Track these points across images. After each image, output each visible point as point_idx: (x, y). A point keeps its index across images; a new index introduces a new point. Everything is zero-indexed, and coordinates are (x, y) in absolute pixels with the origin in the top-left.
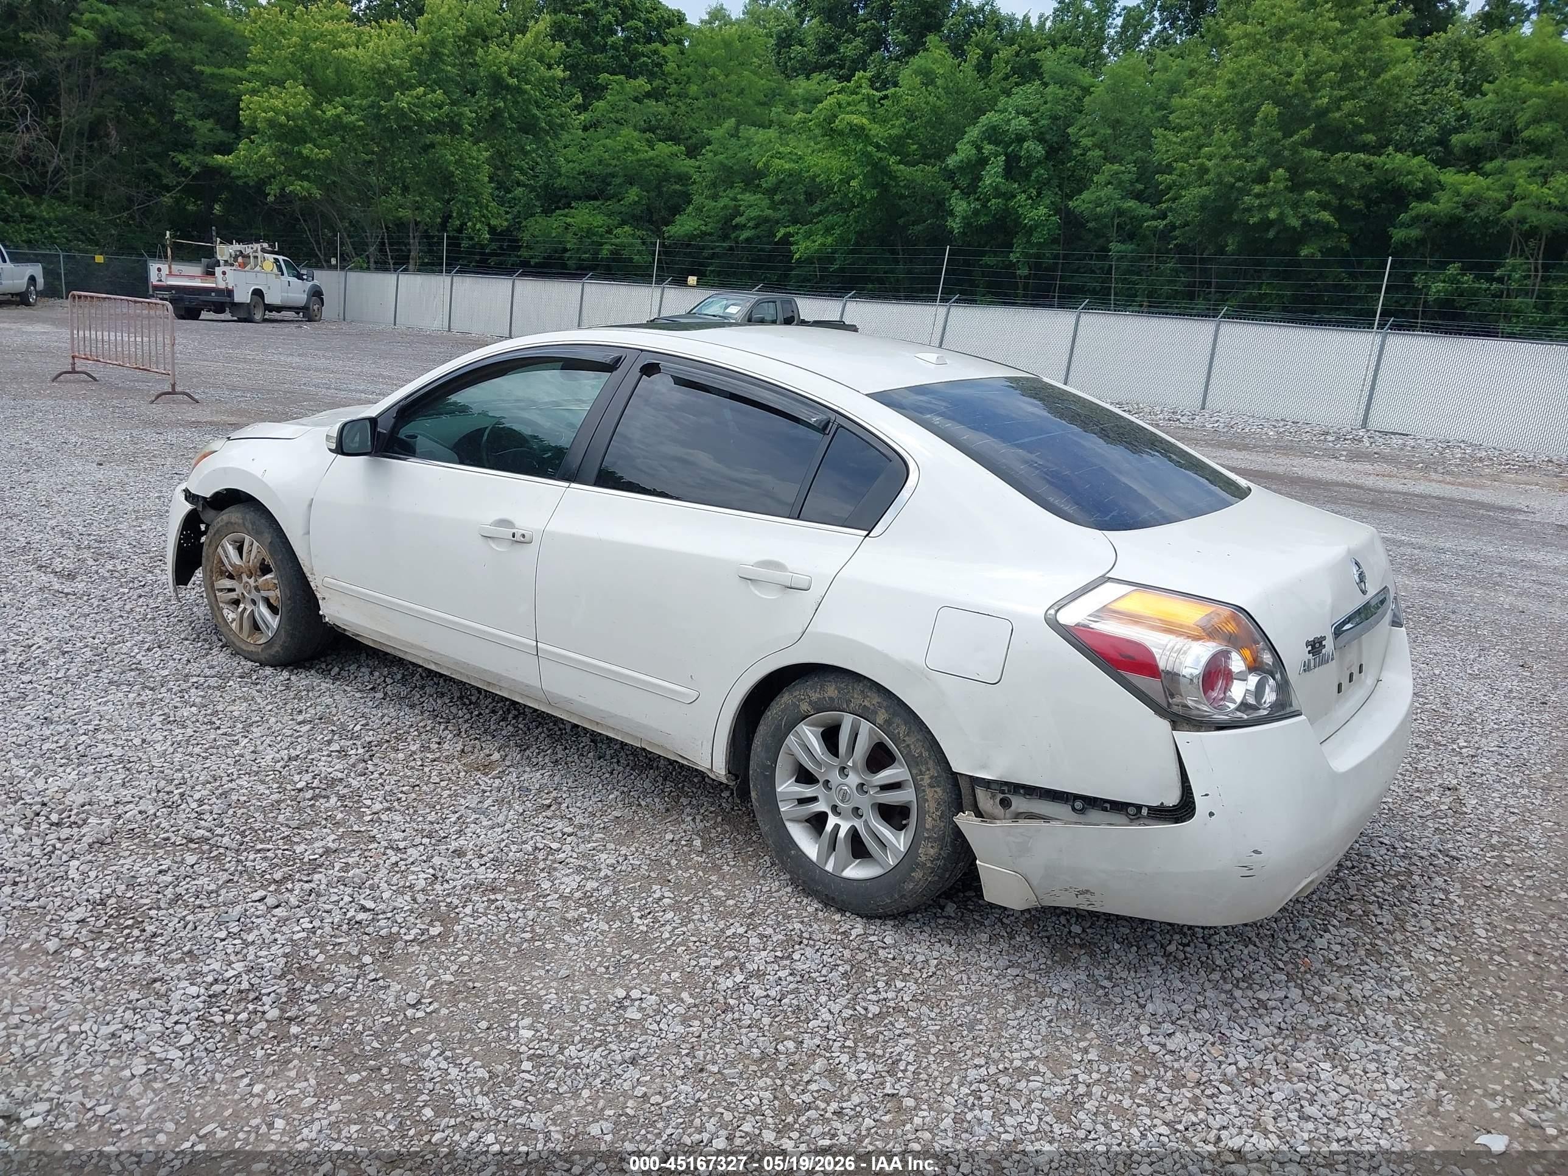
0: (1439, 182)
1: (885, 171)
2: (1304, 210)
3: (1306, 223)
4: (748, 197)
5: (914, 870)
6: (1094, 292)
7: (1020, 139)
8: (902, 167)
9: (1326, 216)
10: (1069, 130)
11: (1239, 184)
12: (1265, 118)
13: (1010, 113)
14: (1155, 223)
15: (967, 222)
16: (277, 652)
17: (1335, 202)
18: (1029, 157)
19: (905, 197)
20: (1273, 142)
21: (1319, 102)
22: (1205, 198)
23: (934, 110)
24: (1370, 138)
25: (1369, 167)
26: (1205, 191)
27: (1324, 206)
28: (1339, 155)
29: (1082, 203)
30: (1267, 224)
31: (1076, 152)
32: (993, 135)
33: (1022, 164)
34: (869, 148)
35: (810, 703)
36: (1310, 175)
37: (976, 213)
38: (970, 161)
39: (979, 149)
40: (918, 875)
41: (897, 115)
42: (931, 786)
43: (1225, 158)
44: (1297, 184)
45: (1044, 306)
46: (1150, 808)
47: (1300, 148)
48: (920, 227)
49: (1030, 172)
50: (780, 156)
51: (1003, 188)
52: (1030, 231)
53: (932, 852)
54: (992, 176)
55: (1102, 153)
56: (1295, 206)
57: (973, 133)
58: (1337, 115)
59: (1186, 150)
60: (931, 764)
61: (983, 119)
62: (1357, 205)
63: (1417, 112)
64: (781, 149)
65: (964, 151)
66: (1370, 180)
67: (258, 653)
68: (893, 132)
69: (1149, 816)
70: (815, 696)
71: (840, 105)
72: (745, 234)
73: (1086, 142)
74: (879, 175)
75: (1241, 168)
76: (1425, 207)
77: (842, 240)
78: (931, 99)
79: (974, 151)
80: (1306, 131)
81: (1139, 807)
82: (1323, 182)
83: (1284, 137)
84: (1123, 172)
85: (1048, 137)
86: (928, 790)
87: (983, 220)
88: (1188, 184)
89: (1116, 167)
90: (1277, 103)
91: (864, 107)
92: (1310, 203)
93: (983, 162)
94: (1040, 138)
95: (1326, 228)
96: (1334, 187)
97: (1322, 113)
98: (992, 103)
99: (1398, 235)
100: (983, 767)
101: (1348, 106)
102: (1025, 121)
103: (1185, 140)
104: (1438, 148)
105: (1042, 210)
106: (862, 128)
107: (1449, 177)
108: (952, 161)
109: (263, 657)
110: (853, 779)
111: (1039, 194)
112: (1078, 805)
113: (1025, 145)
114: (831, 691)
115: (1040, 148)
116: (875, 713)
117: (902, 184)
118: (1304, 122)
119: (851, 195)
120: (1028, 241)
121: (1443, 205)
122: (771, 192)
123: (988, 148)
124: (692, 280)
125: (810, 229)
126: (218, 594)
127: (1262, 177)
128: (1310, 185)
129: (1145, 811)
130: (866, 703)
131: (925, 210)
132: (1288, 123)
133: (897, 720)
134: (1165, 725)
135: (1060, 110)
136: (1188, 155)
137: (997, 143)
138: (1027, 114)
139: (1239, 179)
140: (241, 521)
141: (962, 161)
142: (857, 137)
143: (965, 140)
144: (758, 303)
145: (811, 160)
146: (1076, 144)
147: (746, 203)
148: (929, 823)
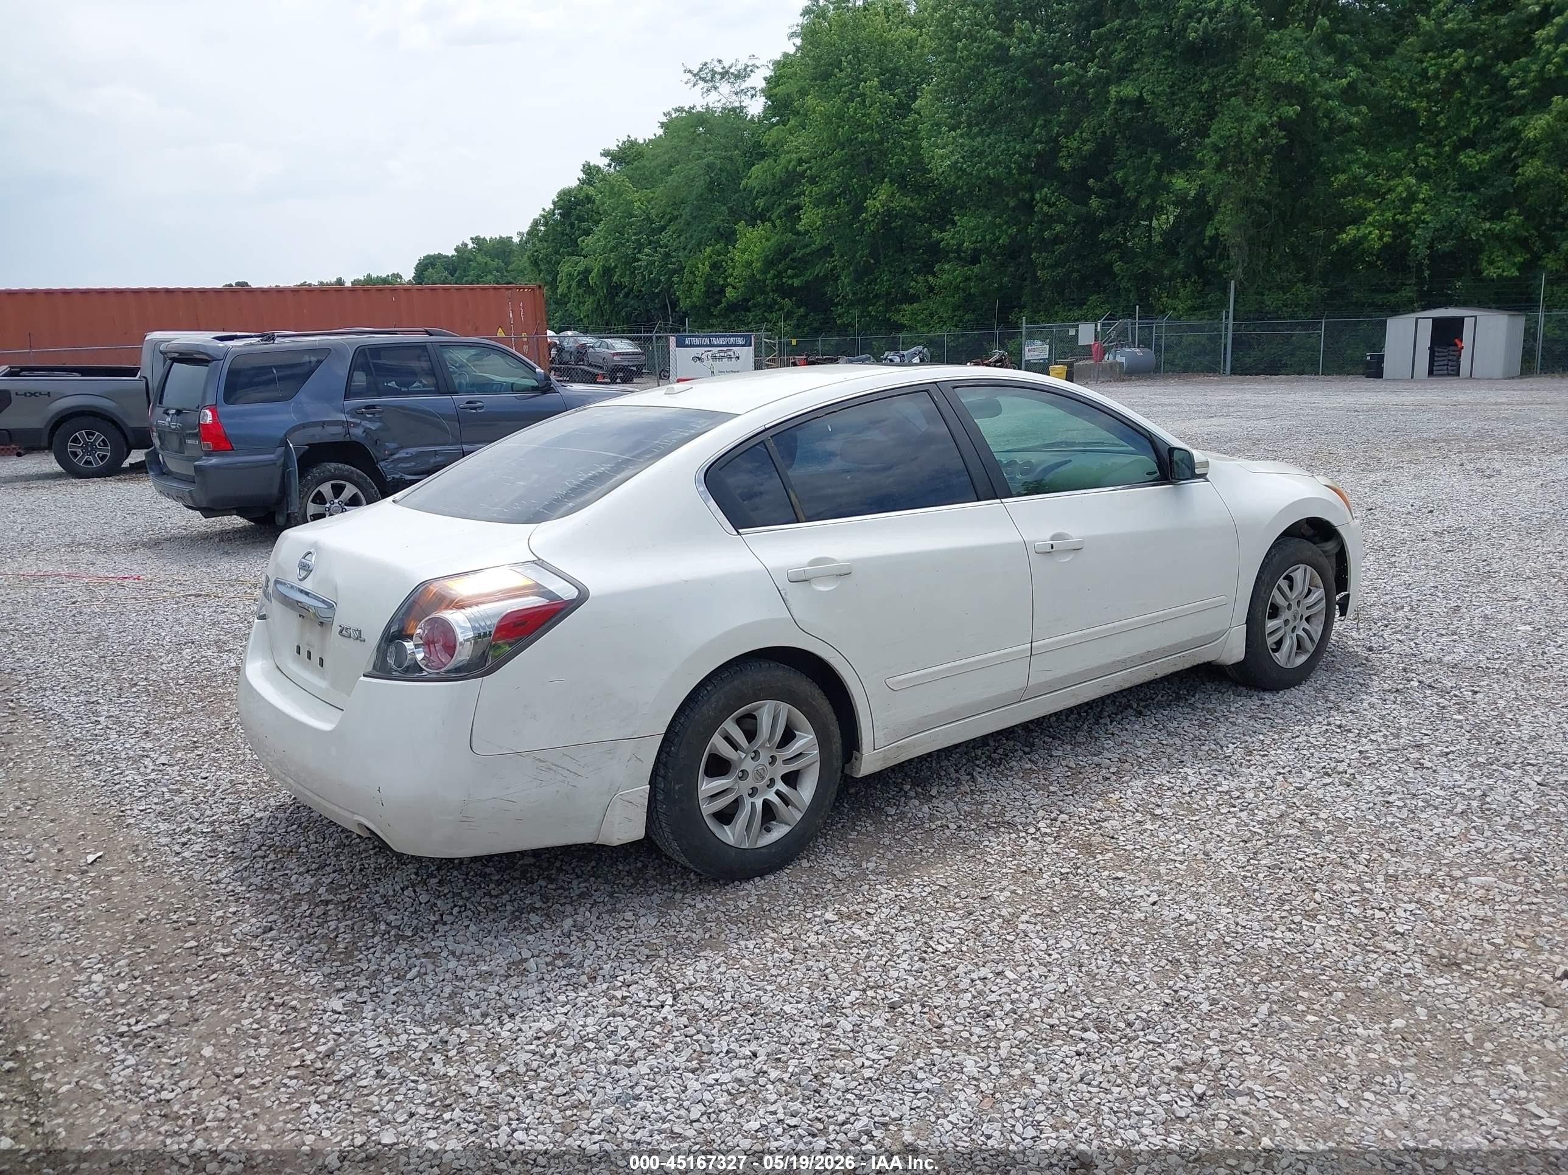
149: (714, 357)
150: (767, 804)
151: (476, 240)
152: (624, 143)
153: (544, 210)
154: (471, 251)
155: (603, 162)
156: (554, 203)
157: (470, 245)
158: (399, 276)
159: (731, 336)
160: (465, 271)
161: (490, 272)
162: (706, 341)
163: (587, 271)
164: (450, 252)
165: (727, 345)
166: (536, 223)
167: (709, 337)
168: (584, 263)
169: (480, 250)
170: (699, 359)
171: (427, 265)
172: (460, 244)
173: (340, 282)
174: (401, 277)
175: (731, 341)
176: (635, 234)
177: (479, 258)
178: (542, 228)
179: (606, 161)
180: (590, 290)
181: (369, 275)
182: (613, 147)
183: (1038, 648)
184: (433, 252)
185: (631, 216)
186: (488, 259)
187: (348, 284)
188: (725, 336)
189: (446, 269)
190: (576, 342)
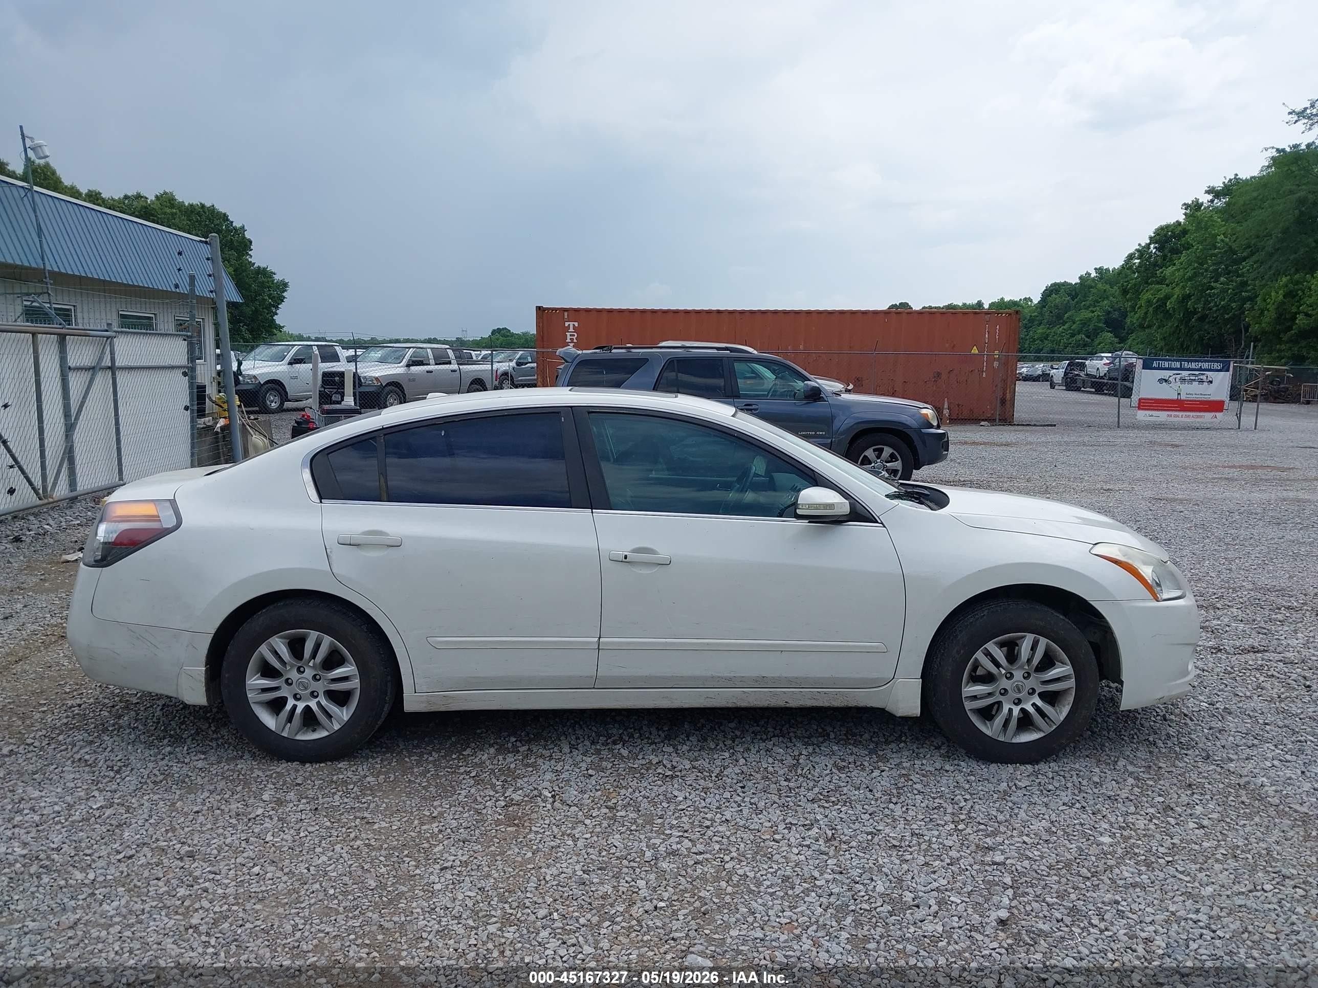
149: (1183, 380)
150: (308, 709)
151: (1099, 270)
152: (1230, 180)
153: (1139, 245)
154: (1093, 279)
155: (1205, 199)
156: (1151, 238)
157: (1093, 274)
158: (1030, 300)
159: (1205, 361)
160: (1085, 297)
161: (1107, 298)
162: (1178, 365)
163: (1167, 297)
164: (1075, 280)
165: (1200, 369)
166: (1131, 257)
167: (1181, 361)
168: (1165, 290)
169: (1101, 278)
170: (1166, 381)
171: (1053, 291)
172: (1084, 273)
173: (980, 304)
174: (1031, 301)
175: (1206, 365)
176: (1214, 264)
177: (1100, 286)
178: (1137, 261)
179: (1210, 197)
180: (1168, 315)
181: (1002, 299)
182: (1219, 184)
183: (606, 643)
184: (1060, 280)
185: (1215, 248)
186: (1108, 286)
187: (986, 306)
188: (1198, 361)
189: (1069, 295)
190: (1127, 361)
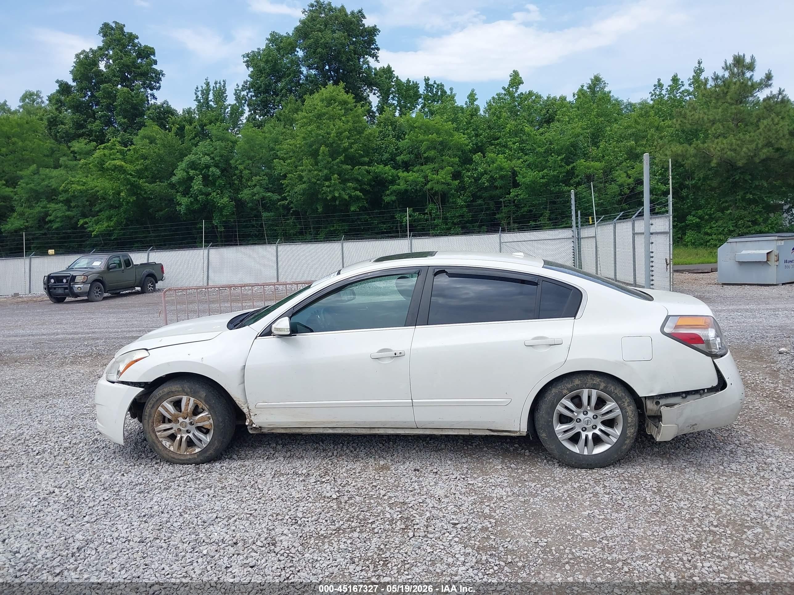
0: (398, 176)
1: (139, 187)
2: (348, 191)
3: (350, 197)
4: (52, 206)
5: (626, 440)
6: (256, 236)
7: (207, 167)
8: (147, 184)
9: (358, 193)
10: (231, 162)
11: (318, 182)
12: (323, 152)
13: (200, 155)
14: (283, 202)
15: (188, 208)
16: (211, 454)
17: (359, 187)
18: (214, 175)
19: (152, 199)
20: (328, 163)
21: (345, 145)
22: (304, 190)
23: (159, 155)
24: (367, 159)
25: (368, 172)
26: (304, 186)
27: (355, 189)
28: (357, 167)
29: (245, 195)
30: (334, 199)
31: (237, 172)
32: (193, 165)
33: (210, 178)
34: (128, 176)
35: (567, 389)
36: (347, 177)
37: (191, 203)
38: (184, 178)
39: (188, 173)
40: (628, 441)
41: (137, 159)
42: (628, 406)
43: (310, 171)
44: (344, 181)
45: (231, 245)
46: (707, 389)
47: (341, 165)
48: (161, 213)
49: (216, 182)
50: (73, 183)
51: (204, 191)
52: (221, 209)
53: (632, 431)
54: (197, 185)
55: (249, 171)
56: (344, 190)
57: (183, 165)
58: (352, 150)
59: (291, 168)
60: (626, 397)
61: (186, 159)
62: (367, 188)
63: (381, 148)
64: (73, 179)
65: (179, 174)
66: (370, 177)
67: (195, 458)
68: (138, 167)
69: (708, 392)
70: (569, 386)
71: (105, 155)
72: (55, 226)
73: (241, 167)
74: (134, 189)
75: (318, 175)
76: (395, 187)
77: (119, 223)
78: (156, 150)
79: (186, 174)
80: (341, 157)
81: (704, 390)
82: (352, 179)
83: (333, 160)
84: (262, 180)
85: (220, 165)
86: (627, 408)
87: (196, 207)
88: (296, 184)
89: (258, 178)
90: (327, 146)
91: (119, 155)
92: (350, 188)
93: (191, 179)
94: (217, 166)
95: (358, 198)
96: (357, 180)
97: (345, 150)
98: (189, 151)
99: (387, 199)
100: (652, 392)
101: (355, 146)
102: (208, 158)
103: (289, 164)
104: (392, 162)
105: (226, 199)
106: (122, 167)
107: (402, 174)
108: (174, 179)
109: (198, 460)
110: (591, 414)
111: (222, 192)
112: (684, 395)
113: (211, 169)
114: (577, 382)
115: (218, 171)
116: (599, 385)
117: (149, 192)
118: (339, 154)
119: (121, 200)
120: (221, 215)
121: (402, 186)
122: (67, 202)
123: (192, 172)
124: (51, 252)
125: (98, 219)
126: (158, 434)
127: (328, 178)
128: (348, 180)
129: (706, 391)
130: (594, 382)
131: (163, 204)
132: (334, 154)
133: (610, 385)
134: (709, 359)
135: (225, 153)
136: (292, 170)
137: (195, 169)
138: (208, 155)
139: (318, 180)
140: (181, 389)
141: (180, 179)
142: (119, 171)
143: (179, 169)
144: (110, 259)
145: (91, 184)
146: (236, 168)
147: (53, 209)
148: (630, 420)
